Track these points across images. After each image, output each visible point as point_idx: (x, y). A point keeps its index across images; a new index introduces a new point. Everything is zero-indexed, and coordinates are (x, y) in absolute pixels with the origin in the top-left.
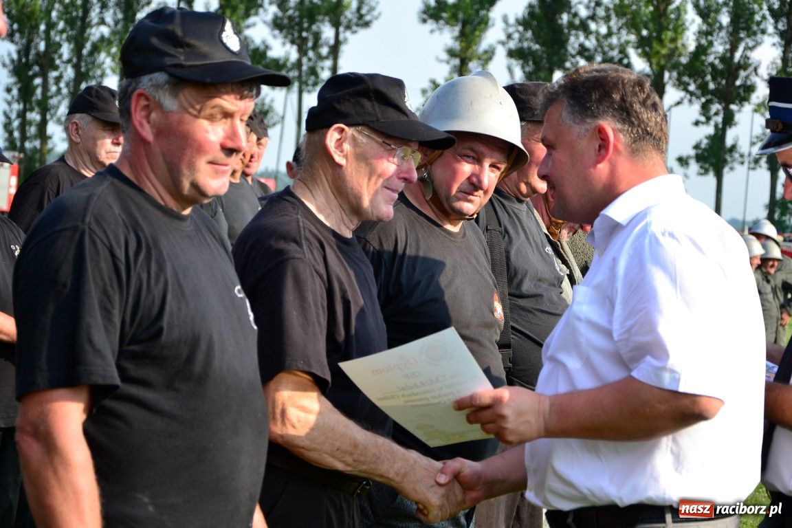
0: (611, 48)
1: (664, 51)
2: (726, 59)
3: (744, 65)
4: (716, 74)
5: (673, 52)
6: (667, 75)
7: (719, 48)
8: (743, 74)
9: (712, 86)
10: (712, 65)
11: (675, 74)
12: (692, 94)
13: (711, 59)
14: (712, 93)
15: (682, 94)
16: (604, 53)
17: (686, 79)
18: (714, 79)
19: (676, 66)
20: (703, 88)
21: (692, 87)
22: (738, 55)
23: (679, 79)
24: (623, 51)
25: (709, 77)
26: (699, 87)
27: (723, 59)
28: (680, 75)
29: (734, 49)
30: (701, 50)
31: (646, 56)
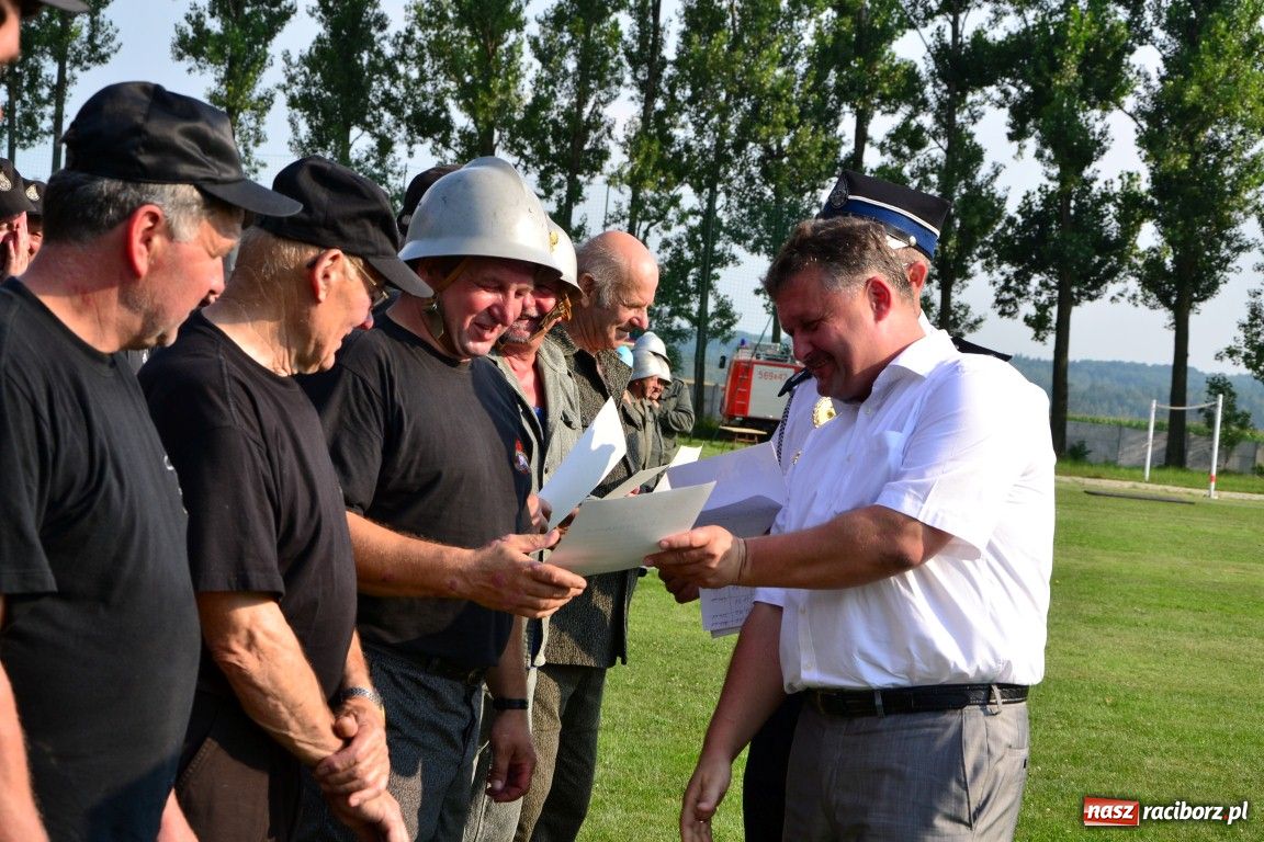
0: (425, 97)
1: (493, 104)
2: (572, 115)
3: (595, 123)
4: (558, 133)
5: (505, 107)
6: (496, 134)
7: (564, 101)
8: (593, 135)
9: (553, 150)
10: (554, 122)
11: (507, 134)
12: (528, 160)
13: (553, 114)
14: (554, 158)
15: (516, 159)
16: (416, 104)
17: (521, 140)
18: (556, 141)
19: (508, 123)
20: (542, 151)
21: (528, 152)
22: (587, 111)
23: (511, 141)
24: (439, 102)
25: (549, 139)
26: (537, 151)
27: (568, 115)
28: (513, 135)
29: (582, 102)
30: (540, 103)
31: (470, 109)
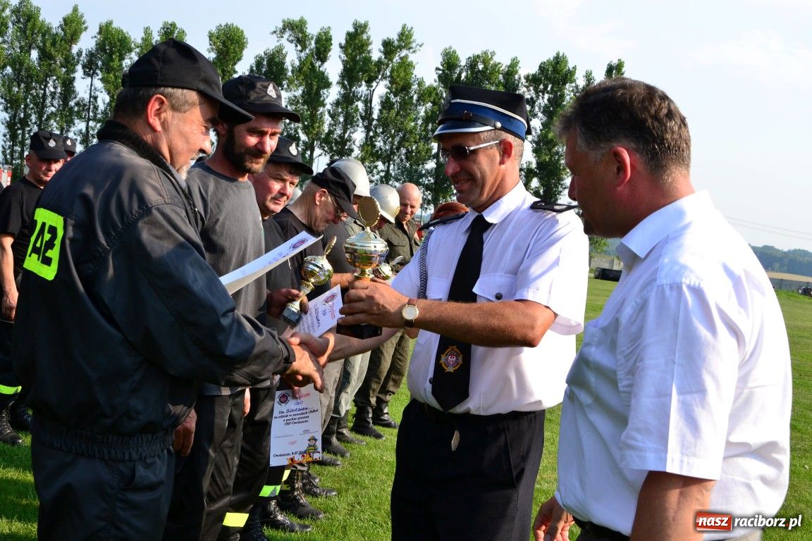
0: (291, 129)
1: (315, 132)
2: (341, 137)
3: (349, 140)
4: (337, 143)
5: (318, 133)
6: (315, 142)
7: (339, 131)
8: (348, 143)
9: (335, 148)
10: (335, 139)
11: (319, 143)
12: (326, 151)
13: (335, 136)
14: (335, 151)
15: (322, 151)
16: (288, 131)
17: (323, 145)
18: (336, 145)
19: (319, 139)
20: (331, 149)
21: (326, 149)
22: (346, 135)
23: (320, 145)
24: (296, 131)
25: (333, 145)
26: (329, 149)
27: (340, 136)
28: (321, 143)
29: (345, 132)
30: (331, 132)
31: (307, 134)
